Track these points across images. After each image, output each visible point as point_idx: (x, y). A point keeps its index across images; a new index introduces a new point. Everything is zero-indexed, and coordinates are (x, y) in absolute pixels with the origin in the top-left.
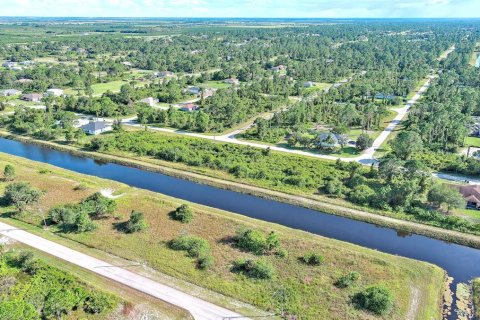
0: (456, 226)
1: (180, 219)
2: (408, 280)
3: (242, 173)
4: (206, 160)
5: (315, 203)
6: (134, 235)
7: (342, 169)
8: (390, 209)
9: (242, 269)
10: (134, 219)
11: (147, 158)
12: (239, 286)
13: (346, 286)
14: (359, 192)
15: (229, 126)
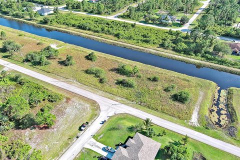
0: (225, 64)
1: (91, 59)
2: (199, 88)
3: (121, 37)
4: (103, 30)
5: (157, 52)
6: (69, 67)
7: (172, 35)
8: (194, 55)
9: (121, 83)
10: (68, 59)
11: (73, 28)
12: (120, 91)
13: (169, 91)
14: (179, 46)
15: (114, 11)
